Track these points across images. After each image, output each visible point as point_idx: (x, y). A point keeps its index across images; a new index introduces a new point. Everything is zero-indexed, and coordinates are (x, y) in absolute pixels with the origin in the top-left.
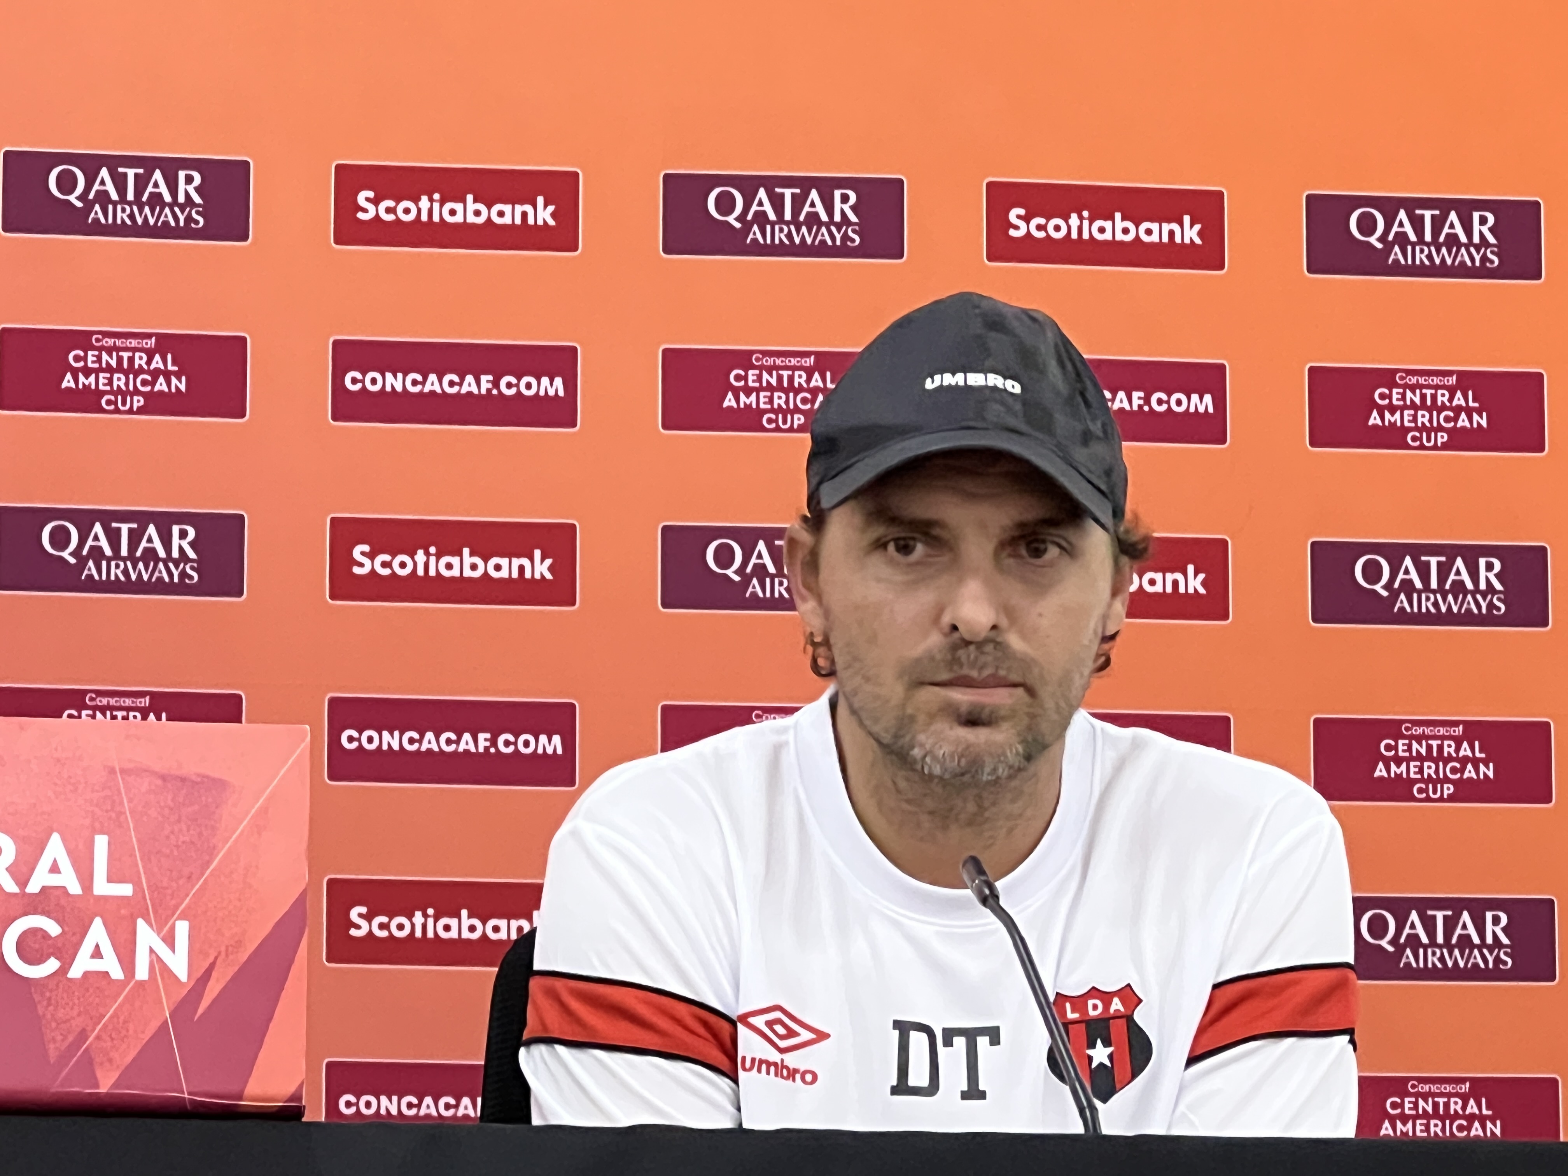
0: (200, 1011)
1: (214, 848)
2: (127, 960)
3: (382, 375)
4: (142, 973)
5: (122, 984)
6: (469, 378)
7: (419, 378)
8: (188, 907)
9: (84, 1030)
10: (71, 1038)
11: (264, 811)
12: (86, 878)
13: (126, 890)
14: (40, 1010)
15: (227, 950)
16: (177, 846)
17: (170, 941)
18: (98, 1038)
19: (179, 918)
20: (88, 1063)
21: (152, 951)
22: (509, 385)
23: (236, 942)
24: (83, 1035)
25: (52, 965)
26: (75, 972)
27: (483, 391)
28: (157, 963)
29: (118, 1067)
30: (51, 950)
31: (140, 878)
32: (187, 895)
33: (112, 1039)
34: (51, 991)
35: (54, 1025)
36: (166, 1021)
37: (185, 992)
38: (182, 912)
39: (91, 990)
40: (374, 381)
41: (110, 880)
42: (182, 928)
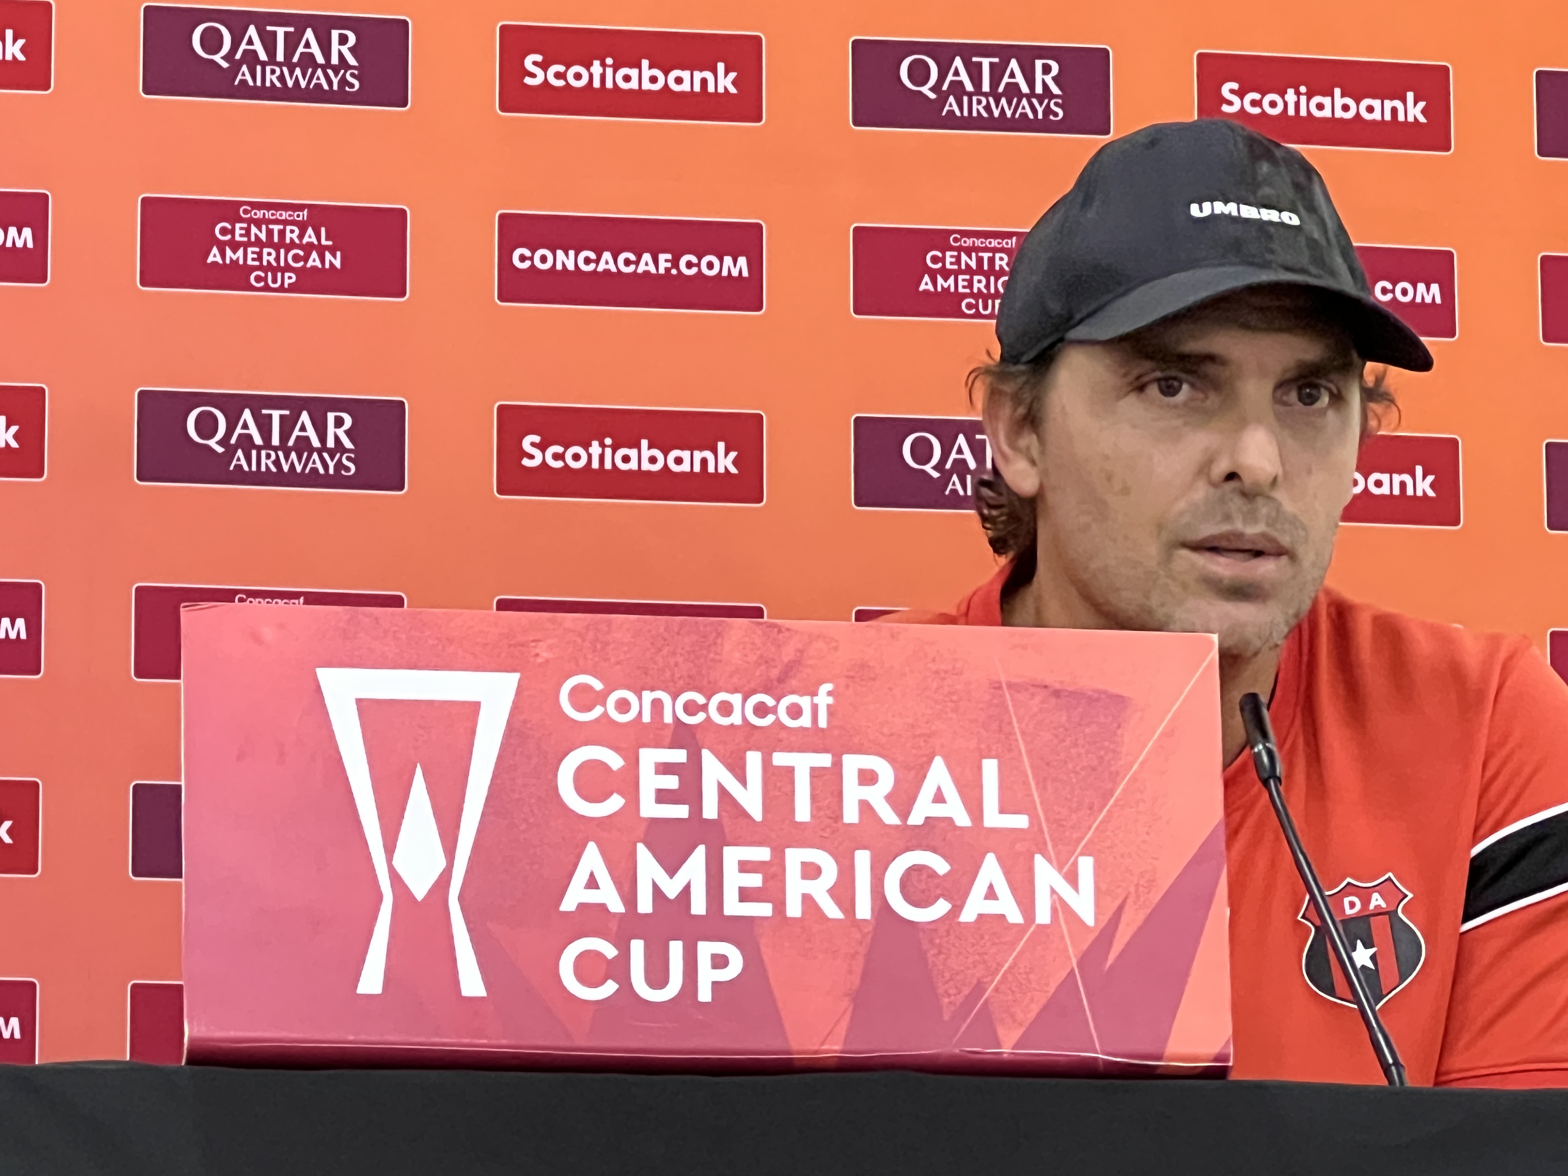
0: (1110, 962)
1: (1117, 773)
2: (1026, 903)
3: (553, 254)
4: (1043, 916)
5: (1020, 929)
6: (647, 257)
7: (592, 255)
8: (1091, 841)
9: (979, 982)
10: (966, 991)
11: (1169, 733)
12: (975, 807)
13: (1021, 821)
14: (931, 959)
15: (1137, 890)
16: (1077, 773)
17: (1072, 879)
18: (996, 990)
19: (1082, 854)
20: (986, 1020)
21: (1053, 891)
22: (689, 265)
23: (1148, 881)
24: (979, 988)
25: (941, 907)
26: (968, 915)
27: (662, 271)
28: (1060, 906)
29: (1021, 1025)
30: (938, 892)
31: (1036, 809)
32: (1090, 828)
33: (1013, 992)
34: (941, 937)
35: (947, 975)
36: (1072, 971)
37: (1091, 938)
38: (1085, 846)
39: (986, 937)
40: (544, 259)
41: (1002, 811)
42: (1086, 865)
